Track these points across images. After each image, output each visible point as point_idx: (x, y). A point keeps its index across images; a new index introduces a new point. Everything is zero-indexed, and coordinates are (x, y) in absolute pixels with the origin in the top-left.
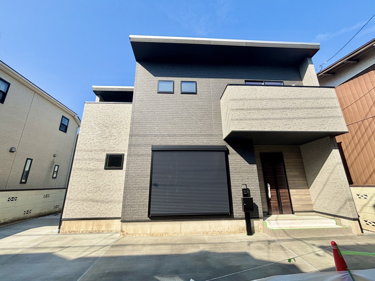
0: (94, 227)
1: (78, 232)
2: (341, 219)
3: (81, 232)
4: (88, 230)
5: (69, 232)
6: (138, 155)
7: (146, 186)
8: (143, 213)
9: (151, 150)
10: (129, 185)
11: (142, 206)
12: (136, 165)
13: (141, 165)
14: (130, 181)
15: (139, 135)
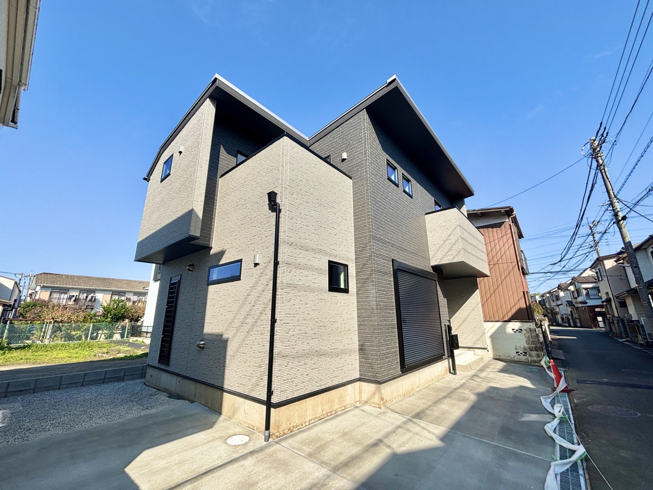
0: (325, 407)
1: (304, 425)
2: (476, 350)
3: (307, 424)
4: (317, 416)
6: (382, 272)
7: (393, 322)
8: (396, 365)
9: (392, 266)
10: (380, 321)
11: (394, 354)
12: (382, 288)
13: (386, 289)
14: (381, 315)
15: (380, 240)
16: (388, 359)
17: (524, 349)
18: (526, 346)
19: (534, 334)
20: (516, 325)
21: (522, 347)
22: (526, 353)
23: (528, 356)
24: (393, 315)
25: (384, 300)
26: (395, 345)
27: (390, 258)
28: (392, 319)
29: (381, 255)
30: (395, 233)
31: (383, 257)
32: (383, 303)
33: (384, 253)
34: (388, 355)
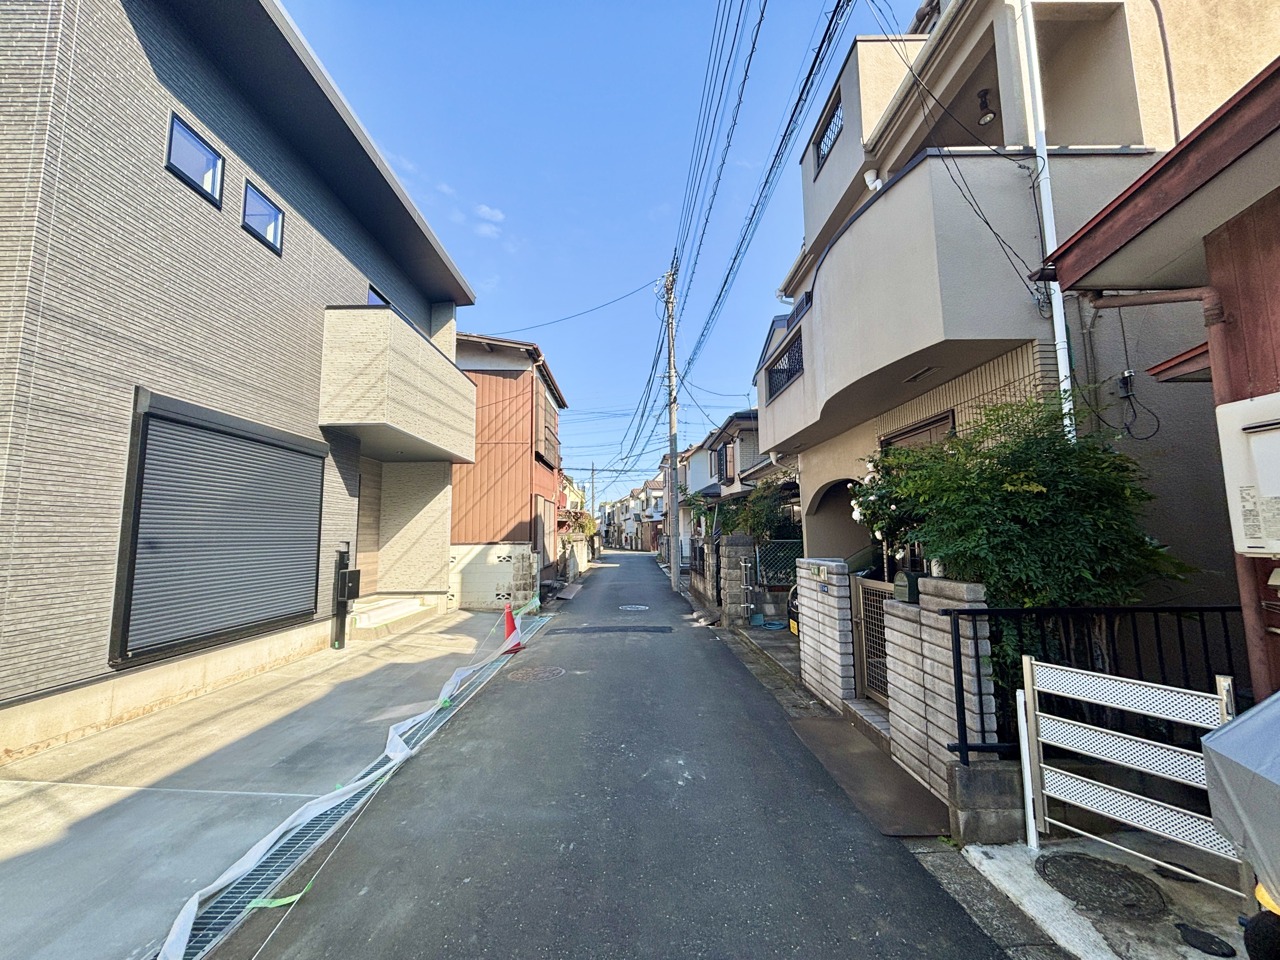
2: (426, 596)
6: (71, 415)
7: (101, 548)
8: (88, 655)
9: (132, 405)
10: (22, 545)
11: (86, 627)
12: (57, 458)
13: (84, 461)
14: (28, 529)
15: (76, 322)
16: (46, 644)
17: (510, 588)
18: (513, 583)
19: (526, 564)
20: (504, 549)
21: (506, 585)
22: (509, 595)
23: (511, 598)
24: (107, 530)
25: (61, 489)
26: (96, 606)
27: (129, 382)
28: (96, 539)
29: (73, 366)
30: (173, 322)
31: (83, 373)
32: (52, 498)
33: (96, 364)
34: (43, 634)
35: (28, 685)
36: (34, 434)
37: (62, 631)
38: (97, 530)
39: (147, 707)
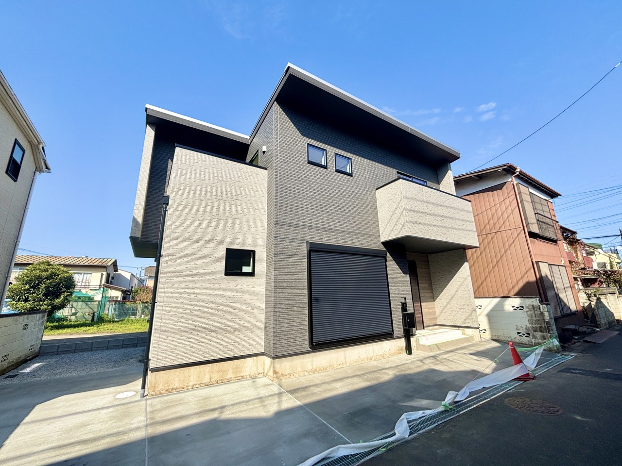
0: (214, 376)
1: (186, 388)
2: (465, 329)
3: (190, 387)
4: (204, 382)
5: (167, 391)
6: (289, 255)
7: (302, 301)
8: (302, 342)
9: (306, 248)
10: (280, 300)
11: (300, 331)
12: (287, 270)
13: (294, 270)
14: (282, 295)
15: (288, 224)
16: (289, 336)
17: (527, 329)
18: (529, 326)
19: (538, 312)
20: (517, 302)
21: (524, 327)
22: (528, 334)
23: (531, 337)
24: (303, 294)
25: (289, 280)
26: (303, 323)
27: (304, 240)
28: (300, 298)
29: (288, 238)
30: (316, 215)
31: (291, 240)
32: (287, 284)
33: (294, 236)
34: (288, 333)
35: (286, 351)
36: (280, 263)
37: (293, 332)
38: (300, 294)
39: (325, 367)
